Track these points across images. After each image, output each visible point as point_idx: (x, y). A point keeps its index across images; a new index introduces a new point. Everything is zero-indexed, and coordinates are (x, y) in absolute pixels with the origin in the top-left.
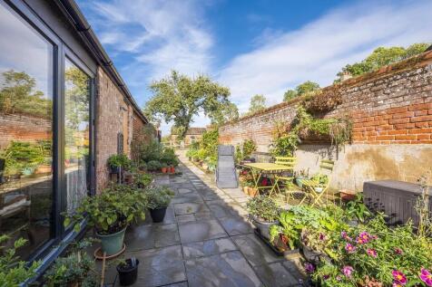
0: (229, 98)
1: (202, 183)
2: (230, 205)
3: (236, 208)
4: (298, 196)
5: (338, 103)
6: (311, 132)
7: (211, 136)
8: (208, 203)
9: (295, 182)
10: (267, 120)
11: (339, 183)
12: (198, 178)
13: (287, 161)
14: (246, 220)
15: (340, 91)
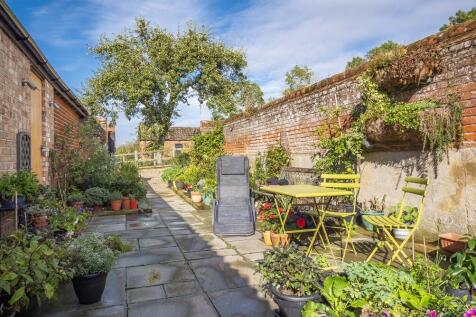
0: (244, 71)
1: (188, 227)
2: (233, 267)
3: (245, 271)
4: (364, 248)
5: (436, 72)
6: (388, 127)
7: (210, 140)
8: (194, 264)
9: (359, 221)
10: (309, 107)
11: (439, 222)
12: (181, 219)
13: (345, 181)
14: (261, 295)
15: (439, 48)
